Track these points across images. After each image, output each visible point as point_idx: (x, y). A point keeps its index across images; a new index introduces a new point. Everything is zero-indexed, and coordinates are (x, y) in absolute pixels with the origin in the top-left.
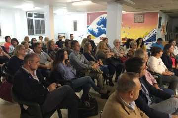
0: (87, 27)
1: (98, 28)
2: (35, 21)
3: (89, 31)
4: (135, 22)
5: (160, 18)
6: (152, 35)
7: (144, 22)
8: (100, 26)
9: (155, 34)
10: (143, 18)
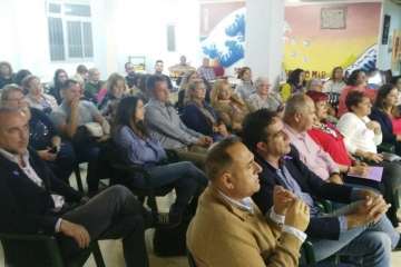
0: (202, 39)
1: (227, 44)
2: (68, 23)
3: (206, 51)
4: (322, 28)
5: (387, 19)
6: (366, 62)
7: (345, 28)
8: (235, 38)
9: (372, 59)
10: (344, 19)
